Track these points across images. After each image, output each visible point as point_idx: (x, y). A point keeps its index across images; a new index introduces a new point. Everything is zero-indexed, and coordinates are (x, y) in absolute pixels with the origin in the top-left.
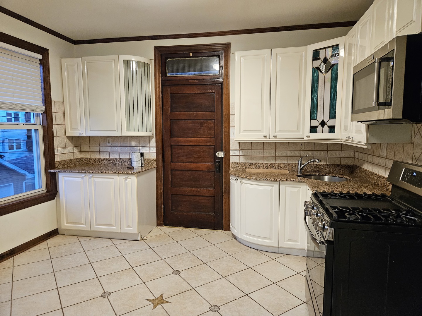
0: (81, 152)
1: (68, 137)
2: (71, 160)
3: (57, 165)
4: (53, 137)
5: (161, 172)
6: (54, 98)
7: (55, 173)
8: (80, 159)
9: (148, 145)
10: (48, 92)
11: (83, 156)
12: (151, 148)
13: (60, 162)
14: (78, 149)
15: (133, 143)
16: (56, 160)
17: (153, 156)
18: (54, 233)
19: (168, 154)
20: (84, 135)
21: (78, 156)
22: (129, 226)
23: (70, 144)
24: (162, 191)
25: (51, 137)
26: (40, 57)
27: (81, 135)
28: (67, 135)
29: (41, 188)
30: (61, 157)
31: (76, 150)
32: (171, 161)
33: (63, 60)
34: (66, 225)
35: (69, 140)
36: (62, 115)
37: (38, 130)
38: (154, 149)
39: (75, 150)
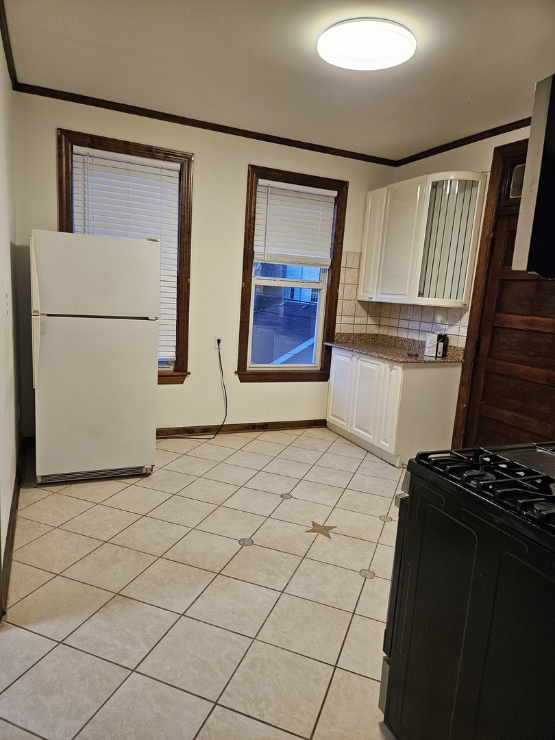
0: (379, 325)
1: (361, 302)
2: (361, 334)
3: (336, 338)
4: (337, 300)
5: (469, 372)
6: (346, 247)
7: (331, 347)
8: (376, 335)
9: (458, 324)
10: (339, 240)
11: (383, 331)
12: (462, 329)
13: (342, 335)
14: (374, 320)
15: (439, 319)
16: (337, 331)
17: (462, 343)
18: (321, 424)
19: (486, 341)
20: (374, 300)
21: (374, 330)
22: (385, 441)
23: (364, 312)
24: (465, 405)
25: (334, 300)
26: (335, 193)
27: (371, 300)
28: (359, 299)
29: (315, 364)
30: (344, 328)
31: (372, 321)
32: (490, 356)
33: (370, 193)
34: (330, 416)
35: (363, 307)
36: (356, 271)
37: (320, 290)
38: (464, 332)
39: (370, 321)
